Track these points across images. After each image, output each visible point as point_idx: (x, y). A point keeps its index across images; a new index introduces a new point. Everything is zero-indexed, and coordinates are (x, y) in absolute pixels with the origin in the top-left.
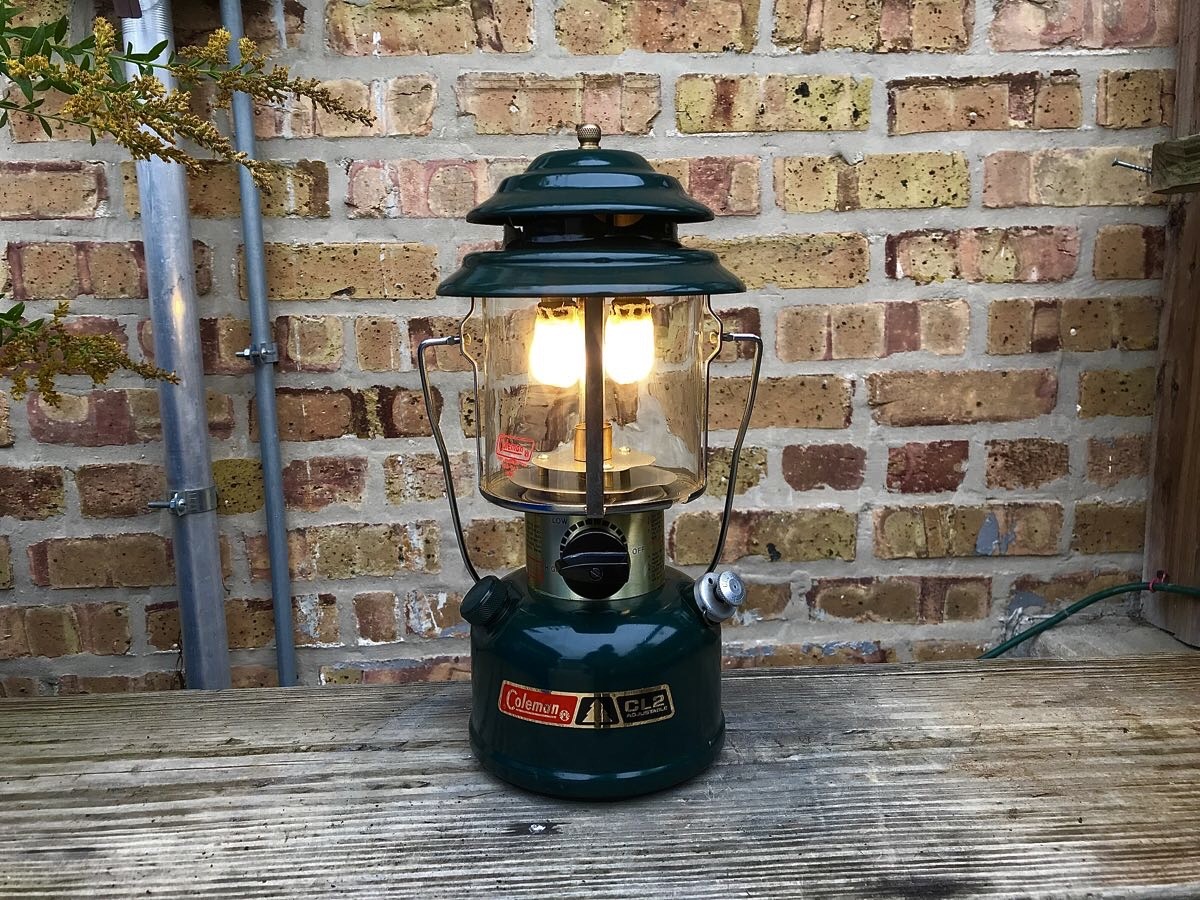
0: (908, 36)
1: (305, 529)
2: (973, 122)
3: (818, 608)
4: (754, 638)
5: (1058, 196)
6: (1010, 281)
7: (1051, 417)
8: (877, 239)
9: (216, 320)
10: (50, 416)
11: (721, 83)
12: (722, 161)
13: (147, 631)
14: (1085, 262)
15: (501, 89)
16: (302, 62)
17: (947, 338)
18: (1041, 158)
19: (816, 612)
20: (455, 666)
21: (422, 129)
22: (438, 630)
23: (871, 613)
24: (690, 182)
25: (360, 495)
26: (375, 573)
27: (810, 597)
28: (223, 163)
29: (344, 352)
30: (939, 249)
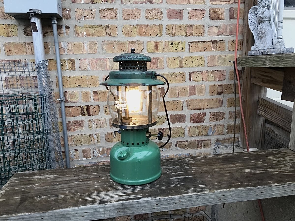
0: (192, 33)
1: (71, 136)
2: (205, 50)
4: (165, 154)
5: (222, 64)
6: (213, 81)
7: (222, 107)
8: (187, 73)
11: (156, 43)
12: (156, 58)
14: (227, 77)
15: (111, 44)
16: (69, 38)
17: (201, 92)
18: (218, 57)
19: (177, 148)
20: (104, 163)
21: (95, 52)
22: (100, 156)
23: (188, 148)
25: (83, 128)
26: (86, 144)
27: (176, 145)
28: (52, 59)
29: (79, 98)
30: (199, 75)
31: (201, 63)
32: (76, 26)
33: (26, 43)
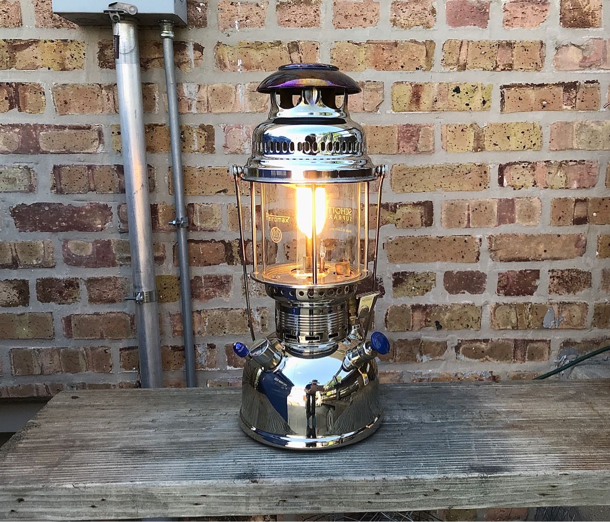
0: (511, 63)
1: (201, 311)
2: (544, 106)
3: (461, 354)
4: (428, 368)
5: (588, 144)
6: (563, 188)
7: (583, 258)
8: (494, 167)
9: (157, 205)
10: (73, 252)
11: (415, 86)
12: (415, 126)
13: (120, 361)
14: (602, 179)
16: (202, 74)
17: (529, 217)
18: (579, 125)
19: (459, 356)
21: (263, 109)
23: (488, 357)
24: (398, 136)
25: (229, 294)
26: (236, 333)
27: (457, 348)
28: (161, 126)
29: (222, 222)
30: (526, 172)
31: (531, 142)
32: (219, 43)
33: (102, 86)
